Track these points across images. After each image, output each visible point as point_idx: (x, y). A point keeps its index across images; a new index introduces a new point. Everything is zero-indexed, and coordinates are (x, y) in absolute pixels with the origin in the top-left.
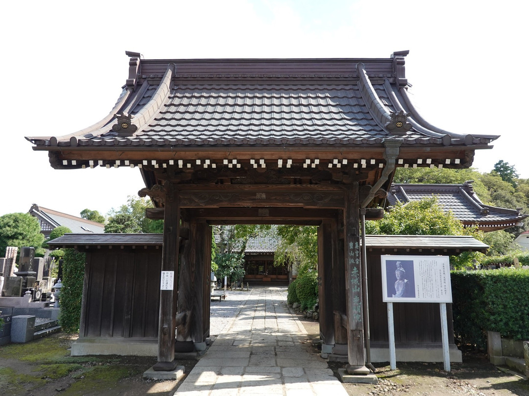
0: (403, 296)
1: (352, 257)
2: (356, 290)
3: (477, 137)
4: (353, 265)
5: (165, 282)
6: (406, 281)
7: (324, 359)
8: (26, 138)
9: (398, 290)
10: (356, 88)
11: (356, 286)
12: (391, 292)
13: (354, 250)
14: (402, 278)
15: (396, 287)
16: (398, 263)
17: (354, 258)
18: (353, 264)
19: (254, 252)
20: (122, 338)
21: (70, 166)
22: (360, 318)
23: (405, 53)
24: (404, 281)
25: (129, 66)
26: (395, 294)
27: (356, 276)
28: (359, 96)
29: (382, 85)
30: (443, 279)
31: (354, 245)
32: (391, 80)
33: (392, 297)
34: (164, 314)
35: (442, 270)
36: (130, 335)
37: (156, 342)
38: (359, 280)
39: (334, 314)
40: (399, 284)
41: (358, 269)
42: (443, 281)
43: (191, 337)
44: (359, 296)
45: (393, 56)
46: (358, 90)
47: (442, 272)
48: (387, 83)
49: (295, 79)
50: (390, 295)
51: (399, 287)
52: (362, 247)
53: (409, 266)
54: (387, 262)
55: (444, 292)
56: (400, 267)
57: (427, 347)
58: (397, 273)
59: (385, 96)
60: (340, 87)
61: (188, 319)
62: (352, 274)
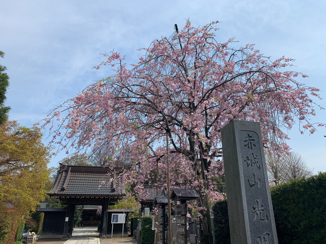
0: (115, 222)
14: (116, 218)
22: (105, 226)
34: (66, 226)
47: (124, 217)
51: (115, 220)
52: (107, 212)
55: (123, 221)
56: (116, 216)
62: (104, 217)
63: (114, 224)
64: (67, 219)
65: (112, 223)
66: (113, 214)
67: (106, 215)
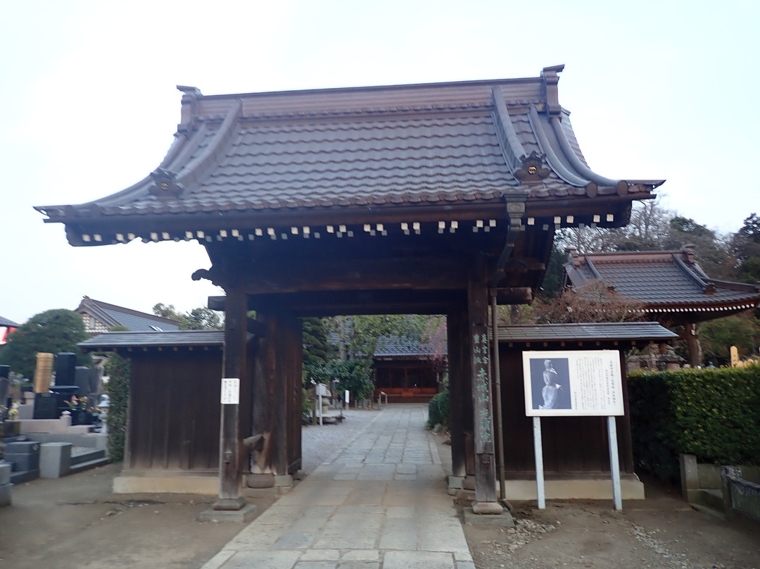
0: (554, 408)
1: (477, 355)
2: (484, 400)
3: (636, 183)
4: (479, 366)
5: (227, 394)
6: (558, 386)
7: (451, 495)
8: (34, 208)
9: (547, 399)
10: (489, 120)
11: (483, 395)
12: (538, 402)
13: (480, 345)
14: (554, 381)
15: (544, 395)
16: (546, 362)
17: (481, 355)
18: (478, 364)
19: (388, 357)
20: (181, 471)
21: (93, 243)
22: (490, 438)
23: (560, 69)
24: (555, 386)
25: (181, 106)
26: (543, 404)
27: (483, 381)
28: (492, 132)
29: (526, 114)
30: (610, 382)
31: (481, 339)
32: (540, 108)
33: (538, 408)
34: (227, 436)
35: (609, 370)
36: (190, 466)
37: (216, 474)
38: (488, 386)
39: (465, 435)
40: (548, 390)
41: (487, 372)
42: (610, 385)
43: (271, 468)
44: (488, 408)
45: (542, 73)
46: (492, 123)
47: (610, 373)
48: (534, 111)
49: (405, 113)
50: (535, 407)
51: (549, 394)
52: (492, 342)
53: (562, 365)
54: (532, 360)
55: (612, 400)
56: (550, 367)
57: (595, 478)
58: (546, 376)
59: (530, 130)
60: (466, 121)
61: (266, 443)
62: (478, 378)
63: (543, 419)
64: (230, 391)
65: (530, 411)
66: (528, 356)
67: (486, 360)
